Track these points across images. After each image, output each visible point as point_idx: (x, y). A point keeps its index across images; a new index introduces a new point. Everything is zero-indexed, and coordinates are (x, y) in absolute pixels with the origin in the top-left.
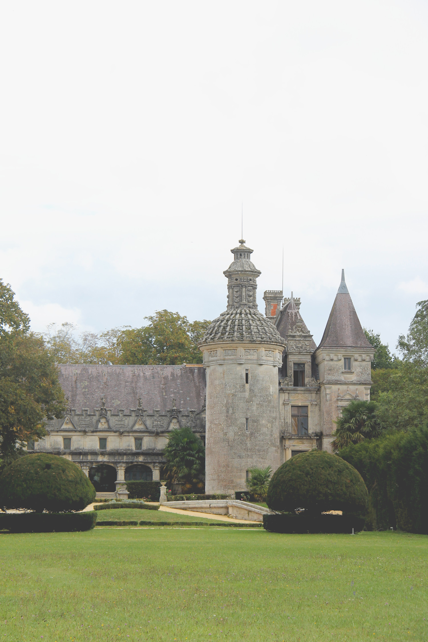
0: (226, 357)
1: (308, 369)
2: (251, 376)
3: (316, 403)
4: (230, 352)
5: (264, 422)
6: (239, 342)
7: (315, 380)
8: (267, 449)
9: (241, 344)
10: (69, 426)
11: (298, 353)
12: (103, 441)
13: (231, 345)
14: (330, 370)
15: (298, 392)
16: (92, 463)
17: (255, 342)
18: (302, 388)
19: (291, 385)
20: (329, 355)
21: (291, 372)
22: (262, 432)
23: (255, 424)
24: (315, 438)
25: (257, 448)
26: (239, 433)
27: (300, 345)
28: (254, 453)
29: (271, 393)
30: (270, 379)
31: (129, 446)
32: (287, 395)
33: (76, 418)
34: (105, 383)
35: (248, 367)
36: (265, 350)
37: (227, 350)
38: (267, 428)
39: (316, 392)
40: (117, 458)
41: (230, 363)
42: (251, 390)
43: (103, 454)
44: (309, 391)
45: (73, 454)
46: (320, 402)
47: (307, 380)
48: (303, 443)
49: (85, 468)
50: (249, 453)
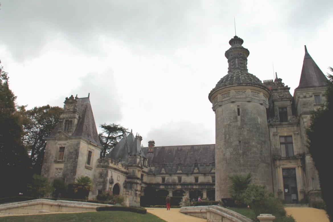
0: (223, 100)
1: (289, 110)
2: (242, 110)
3: (297, 132)
4: (225, 96)
5: (254, 143)
6: (230, 86)
7: (295, 117)
8: (258, 164)
9: (232, 87)
10: (181, 172)
11: (280, 100)
12: (197, 179)
13: (225, 89)
14: (304, 104)
15: (284, 126)
16: (190, 189)
17: (242, 85)
18: (286, 123)
19: (278, 122)
20: (302, 94)
21: (277, 113)
22: (252, 151)
23: (247, 145)
24: (299, 157)
25: (249, 163)
26: (234, 153)
27: (282, 95)
28: (246, 168)
29: (259, 123)
30: (257, 112)
31: (209, 181)
32: (275, 129)
33: (183, 168)
34: (201, 152)
35: (239, 103)
36: (252, 92)
37: (224, 94)
38: (257, 148)
39: (296, 125)
40: (203, 187)
41: (226, 103)
42: (242, 120)
43: (196, 185)
44: (291, 124)
45: (181, 185)
46: (301, 131)
47: (289, 118)
48: (290, 162)
49: (187, 191)
50: (242, 168)
